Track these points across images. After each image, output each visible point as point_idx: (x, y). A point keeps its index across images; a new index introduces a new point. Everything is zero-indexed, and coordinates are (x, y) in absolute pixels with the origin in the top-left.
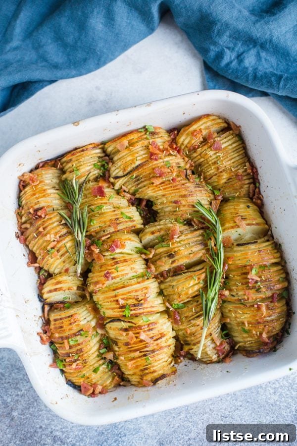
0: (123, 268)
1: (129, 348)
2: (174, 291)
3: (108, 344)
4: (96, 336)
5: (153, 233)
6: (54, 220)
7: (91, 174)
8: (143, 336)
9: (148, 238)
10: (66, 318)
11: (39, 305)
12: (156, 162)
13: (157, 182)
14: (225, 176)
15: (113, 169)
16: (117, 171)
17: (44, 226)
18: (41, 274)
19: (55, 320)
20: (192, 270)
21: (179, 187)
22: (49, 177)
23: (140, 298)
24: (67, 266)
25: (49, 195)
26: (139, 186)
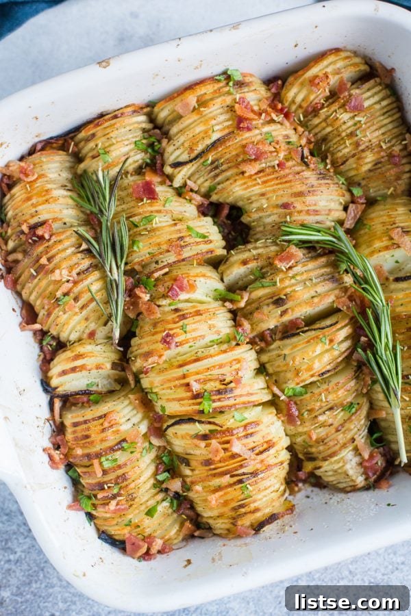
0: (194, 326)
1: (211, 470)
2: (287, 365)
3: (171, 464)
4: (149, 451)
5: (245, 263)
6: (67, 243)
7: (130, 161)
8: (237, 447)
9: (236, 271)
10: (94, 419)
11: (44, 399)
12: (247, 135)
13: (251, 169)
14: (370, 158)
15: (170, 149)
16: (177, 153)
17: (50, 255)
18: (44, 343)
19: (75, 425)
20: (317, 326)
21: (291, 177)
22: (54, 167)
23: (228, 380)
24: (92, 326)
25: (56, 199)
26: (218, 179)
